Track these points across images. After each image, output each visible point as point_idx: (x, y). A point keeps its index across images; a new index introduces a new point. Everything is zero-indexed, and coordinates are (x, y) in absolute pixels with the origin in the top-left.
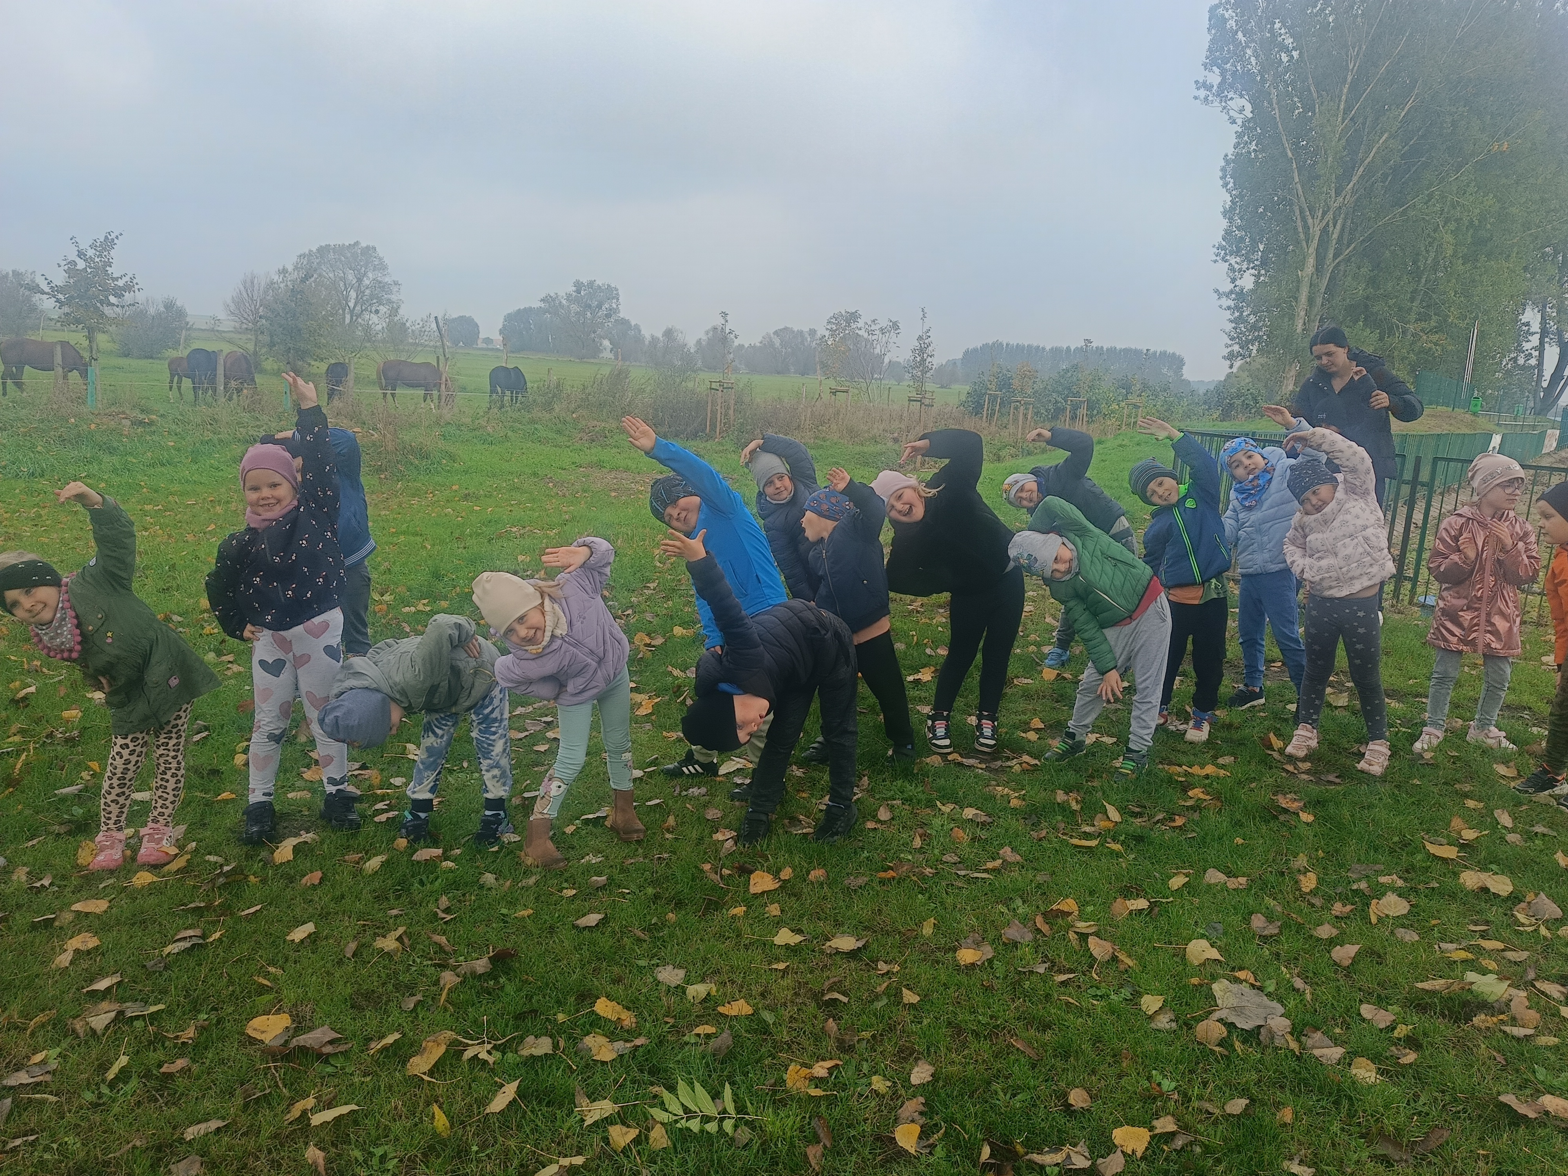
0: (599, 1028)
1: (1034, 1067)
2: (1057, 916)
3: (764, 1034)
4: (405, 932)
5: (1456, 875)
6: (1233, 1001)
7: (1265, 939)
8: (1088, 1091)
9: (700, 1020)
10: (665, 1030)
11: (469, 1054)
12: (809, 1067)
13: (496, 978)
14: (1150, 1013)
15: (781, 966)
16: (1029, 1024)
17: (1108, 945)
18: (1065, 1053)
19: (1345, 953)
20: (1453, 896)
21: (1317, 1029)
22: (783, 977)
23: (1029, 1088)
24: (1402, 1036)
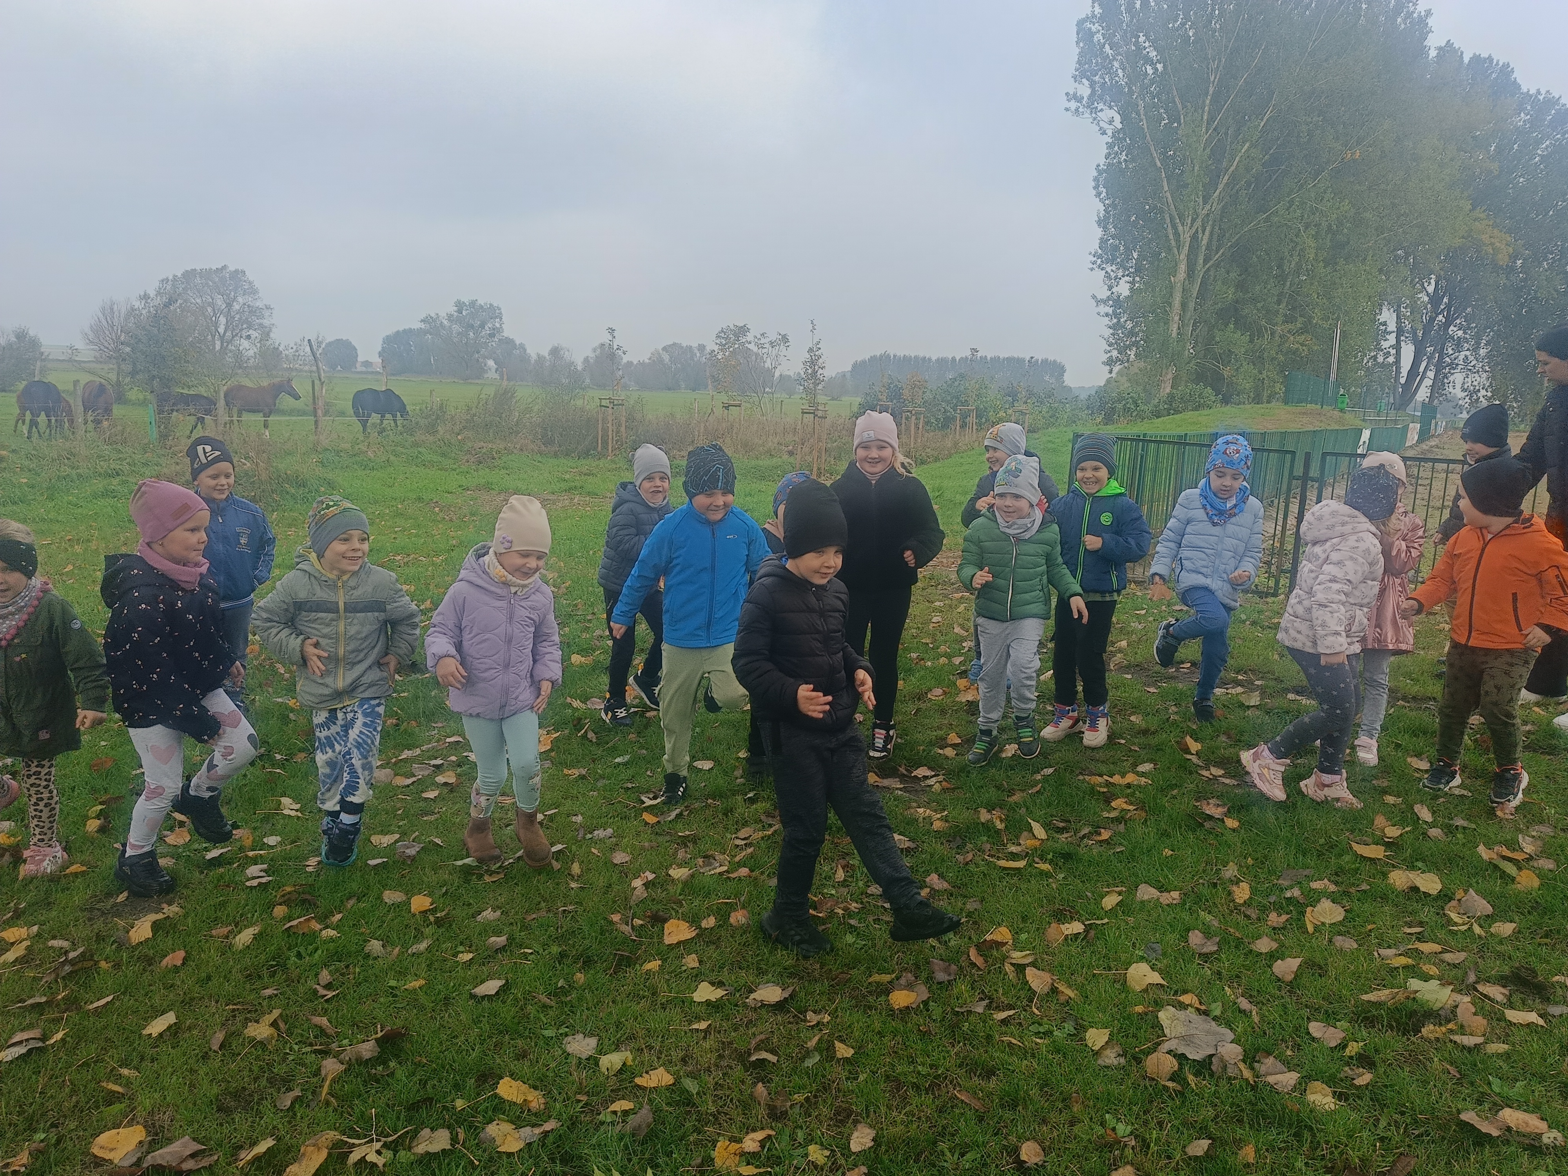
0: (503, 1114)
1: (981, 1119)
2: (992, 948)
3: (688, 1105)
4: (281, 1015)
5: (1385, 875)
6: (1181, 1030)
7: (1206, 957)
8: (1041, 1143)
9: (617, 1094)
10: (577, 1109)
11: (354, 1157)
12: (739, 1141)
13: (385, 1063)
14: (1096, 1048)
15: (703, 1025)
16: (971, 1072)
17: (1047, 977)
18: (1012, 1102)
19: (1286, 968)
20: (1384, 898)
21: (1269, 1053)
22: (705, 1038)
23: (978, 1146)
24: (1353, 1054)
